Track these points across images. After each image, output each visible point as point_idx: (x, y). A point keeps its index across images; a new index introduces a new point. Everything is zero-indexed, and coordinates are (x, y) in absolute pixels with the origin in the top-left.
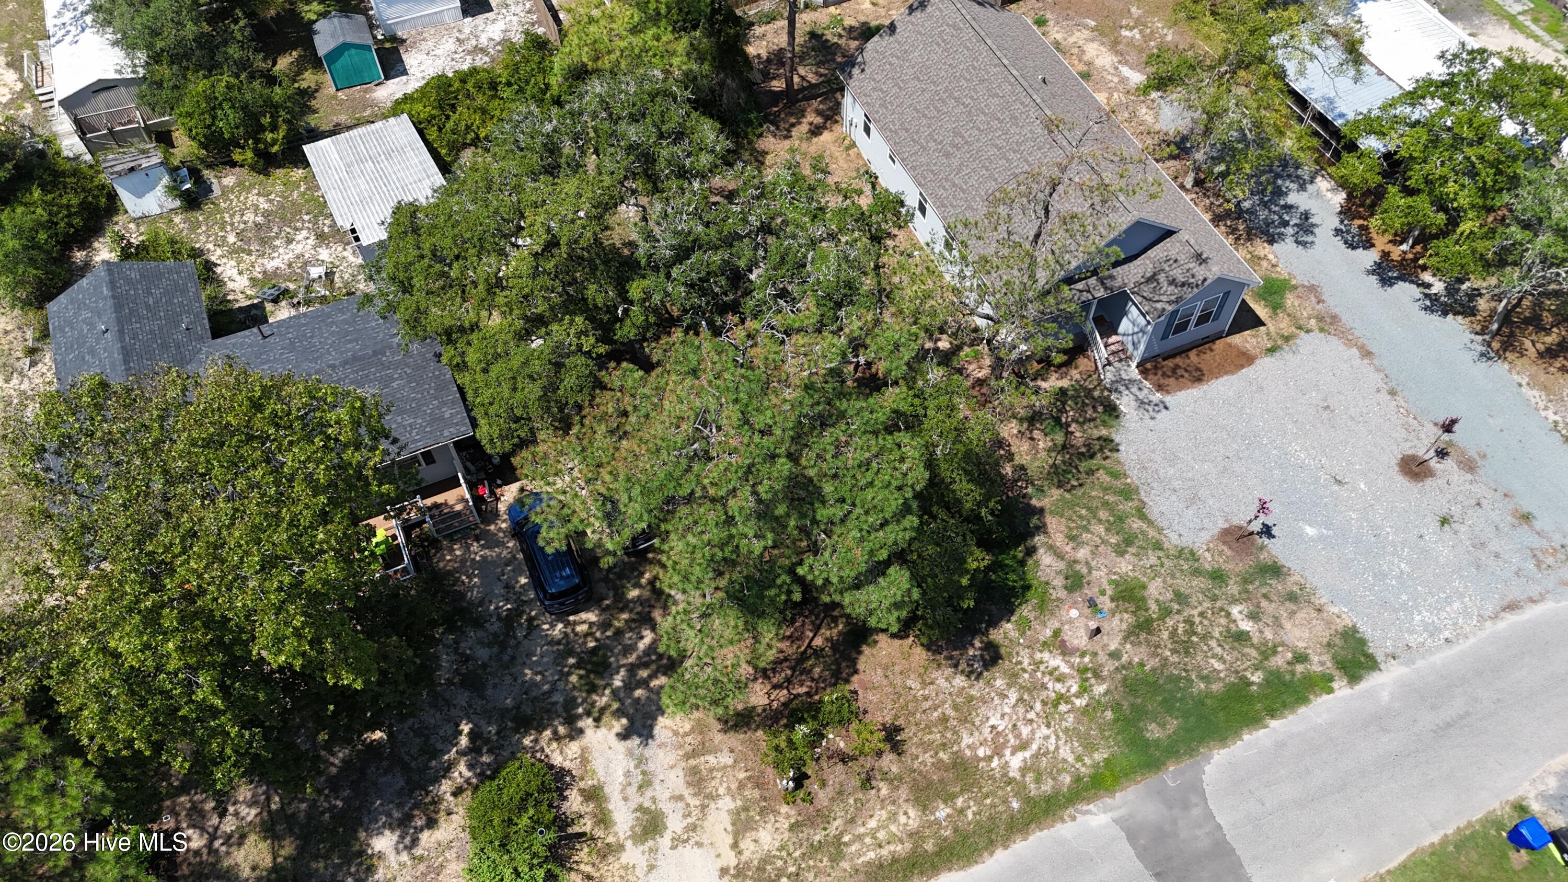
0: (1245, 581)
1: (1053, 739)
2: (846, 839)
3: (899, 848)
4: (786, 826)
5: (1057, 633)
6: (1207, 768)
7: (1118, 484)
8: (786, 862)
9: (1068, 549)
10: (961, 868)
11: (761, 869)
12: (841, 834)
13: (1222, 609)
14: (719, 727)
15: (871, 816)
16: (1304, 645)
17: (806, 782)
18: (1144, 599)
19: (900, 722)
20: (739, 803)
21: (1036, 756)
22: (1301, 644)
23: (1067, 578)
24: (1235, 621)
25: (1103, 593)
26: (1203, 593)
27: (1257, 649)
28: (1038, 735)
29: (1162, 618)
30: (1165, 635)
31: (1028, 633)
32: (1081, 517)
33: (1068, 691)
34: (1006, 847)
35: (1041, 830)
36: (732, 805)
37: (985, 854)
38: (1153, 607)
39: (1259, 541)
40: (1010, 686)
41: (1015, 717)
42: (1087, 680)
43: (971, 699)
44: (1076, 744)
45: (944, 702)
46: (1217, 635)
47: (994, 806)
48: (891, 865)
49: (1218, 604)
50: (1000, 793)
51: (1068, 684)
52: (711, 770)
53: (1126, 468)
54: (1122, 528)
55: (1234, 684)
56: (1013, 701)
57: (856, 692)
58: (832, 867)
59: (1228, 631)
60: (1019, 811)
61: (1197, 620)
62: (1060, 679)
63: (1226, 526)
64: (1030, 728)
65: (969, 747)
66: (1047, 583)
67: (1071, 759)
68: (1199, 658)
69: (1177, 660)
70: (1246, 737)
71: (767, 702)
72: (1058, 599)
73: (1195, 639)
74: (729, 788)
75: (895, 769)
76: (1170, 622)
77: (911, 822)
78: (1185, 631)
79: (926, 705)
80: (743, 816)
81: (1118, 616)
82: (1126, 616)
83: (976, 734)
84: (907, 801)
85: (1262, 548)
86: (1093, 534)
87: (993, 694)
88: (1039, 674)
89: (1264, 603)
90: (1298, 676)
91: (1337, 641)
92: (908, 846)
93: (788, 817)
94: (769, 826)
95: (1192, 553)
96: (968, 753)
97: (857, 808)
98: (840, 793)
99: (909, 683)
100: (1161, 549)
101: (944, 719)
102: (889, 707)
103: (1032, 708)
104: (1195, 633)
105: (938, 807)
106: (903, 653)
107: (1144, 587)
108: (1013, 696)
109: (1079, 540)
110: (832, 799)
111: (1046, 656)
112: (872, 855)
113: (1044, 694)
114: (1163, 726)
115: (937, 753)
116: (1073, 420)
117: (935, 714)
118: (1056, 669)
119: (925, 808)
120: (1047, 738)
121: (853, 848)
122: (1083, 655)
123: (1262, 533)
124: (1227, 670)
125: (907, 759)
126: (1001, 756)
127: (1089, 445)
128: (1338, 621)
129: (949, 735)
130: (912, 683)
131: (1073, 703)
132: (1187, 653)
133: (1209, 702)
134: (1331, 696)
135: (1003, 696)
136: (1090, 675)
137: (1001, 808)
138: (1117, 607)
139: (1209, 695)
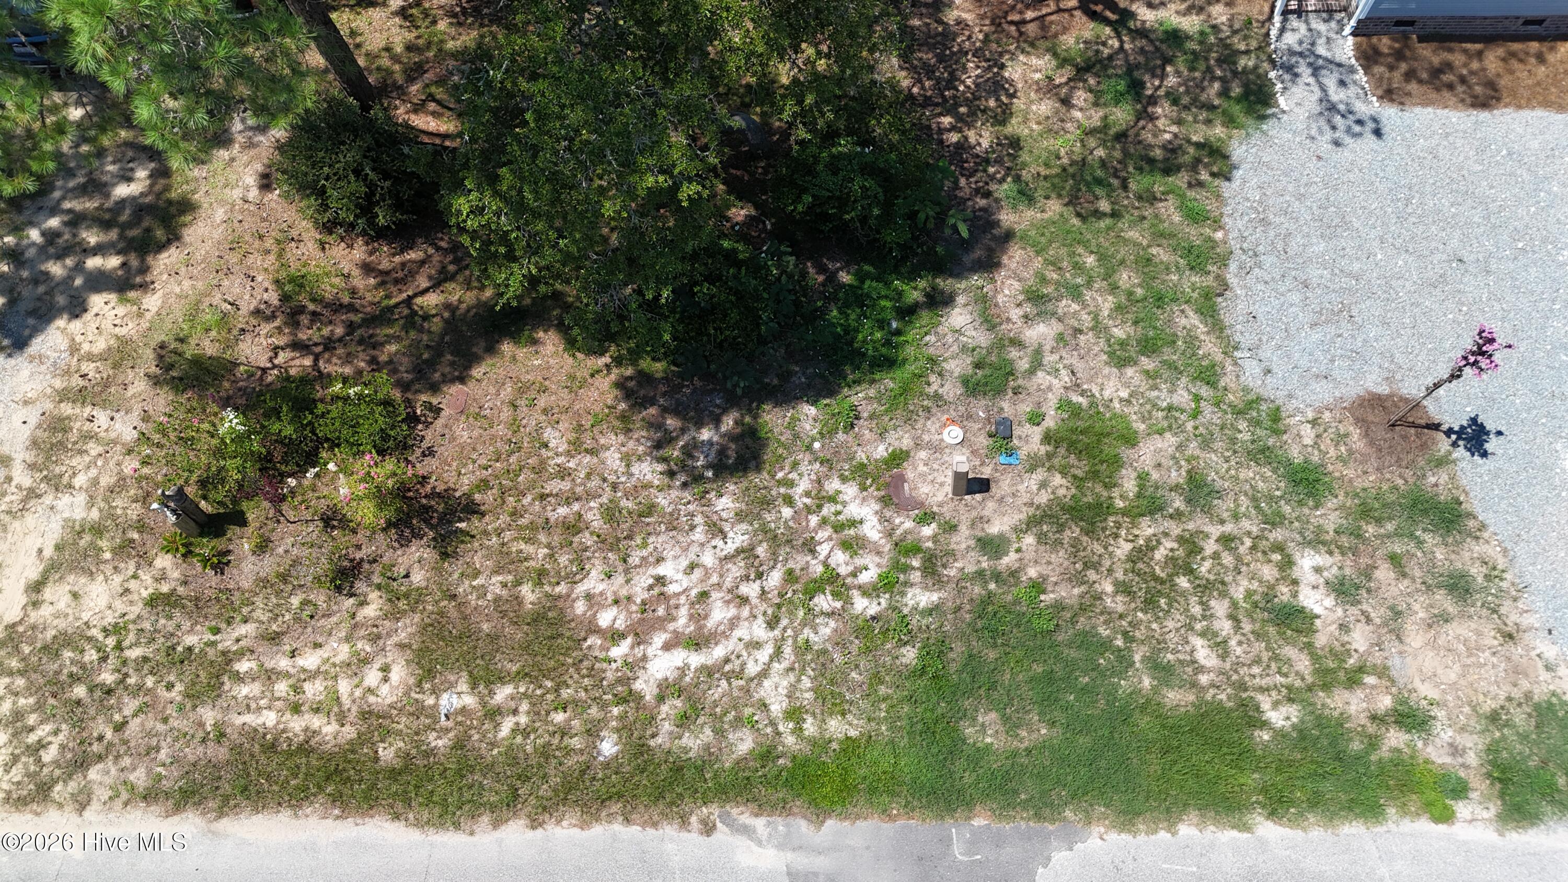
0: (1365, 512)
1: (764, 655)
2: (244, 666)
3: (329, 729)
4: (145, 594)
5: (898, 458)
6: (1060, 857)
7: (1193, 233)
8: (104, 659)
9: (1015, 314)
10: (419, 824)
11: (51, 650)
12: (241, 654)
13: (1279, 547)
14: (153, 370)
15: (317, 646)
16: (1434, 694)
17: (233, 531)
18: (1116, 463)
19: (486, 499)
20: (95, 514)
21: (709, 671)
22: (1426, 690)
23: (978, 365)
24: (1295, 582)
25: (1036, 419)
26: (1254, 499)
27: (1315, 657)
28: (742, 632)
29: (1134, 514)
30: (1123, 549)
31: (841, 436)
32: (1078, 267)
33: (854, 574)
34: (535, 824)
35: (627, 821)
36: (79, 514)
37: (485, 819)
38: (1130, 485)
39: (1443, 444)
40: (740, 516)
41: (715, 579)
42: (907, 569)
43: (651, 509)
44: (806, 683)
45: (591, 495)
46: (1238, 593)
47: (564, 732)
48: (290, 754)
49: (1277, 535)
50: (594, 711)
51: (859, 561)
52: (88, 436)
53: (1228, 210)
54: (1152, 318)
55: (1219, 708)
56: (731, 547)
57: (437, 411)
58: (181, 708)
59: (1269, 595)
60: (606, 765)
61: (1210, 547)
62: (852, 546)
63: (1384, 390)
64: (732, 612)
65: (589, 597)
66: (933, 361)
67: (776, 709)
68: (1170, 624)
69: (1120, 608)
70: (1186, 830)
71: (264, 362)
72: (937, 397)
73: (1183, 582)
74: (95, 482)
75: (418, 578)
76: (1147, 529)
77: (385, 689)
78: (1170, 560)
79: (554, 486)
80: (87, 538)
81: (1040, 474)
82: (1058, 480)
83: (619, 579)
84: (401, 646)
85: (1442, 462)
86: (1084, 305)
87: (699, 519)
88: (814, 520)
89: (1384, 573)
90: (1384, 752)
91: (1519, 717)
92: (349, 732)
93: (162, 577)
94: (118, 579)
95: (1276, 416)
96: (580, 607)
97: (297, 619)
98: (284, 578)
99: (549, 434)
100: (1211, 383)
101: (573, 527)
102: (483, 461)
103: (760, 576)
104: (1190, 572)
105: (451, 686)
106: (572, 377)
107: (1131, 440)
108: (738, 538)
109: (1050, 306)
110: (264, 583)
111: (850, 491)
112: (269, 718)
113: (799, 561)
114: (1011, 725)
115: (518, 583)
116: (1168, 94)
117: (562, 511)
118: (854, 523)
119: (430, 673)
120: (756, 645)
121: (244, 690)
122: (926, 517)
123: (1461, 432)
124: (1221, 673)
125: (455, 569)
126: (640, 639)
127: (1173, 151)
128: (1544, 675)
129: (563, 560)
130: (556, 439)
131: (848, 601)
132: (1150, 603)
133: (1144, 722)
134: (1442, 828)
135: (716, 530)
136: (916, 563)
137: (576, 743)
138: (1049, 456)
139: (1150, 705)
